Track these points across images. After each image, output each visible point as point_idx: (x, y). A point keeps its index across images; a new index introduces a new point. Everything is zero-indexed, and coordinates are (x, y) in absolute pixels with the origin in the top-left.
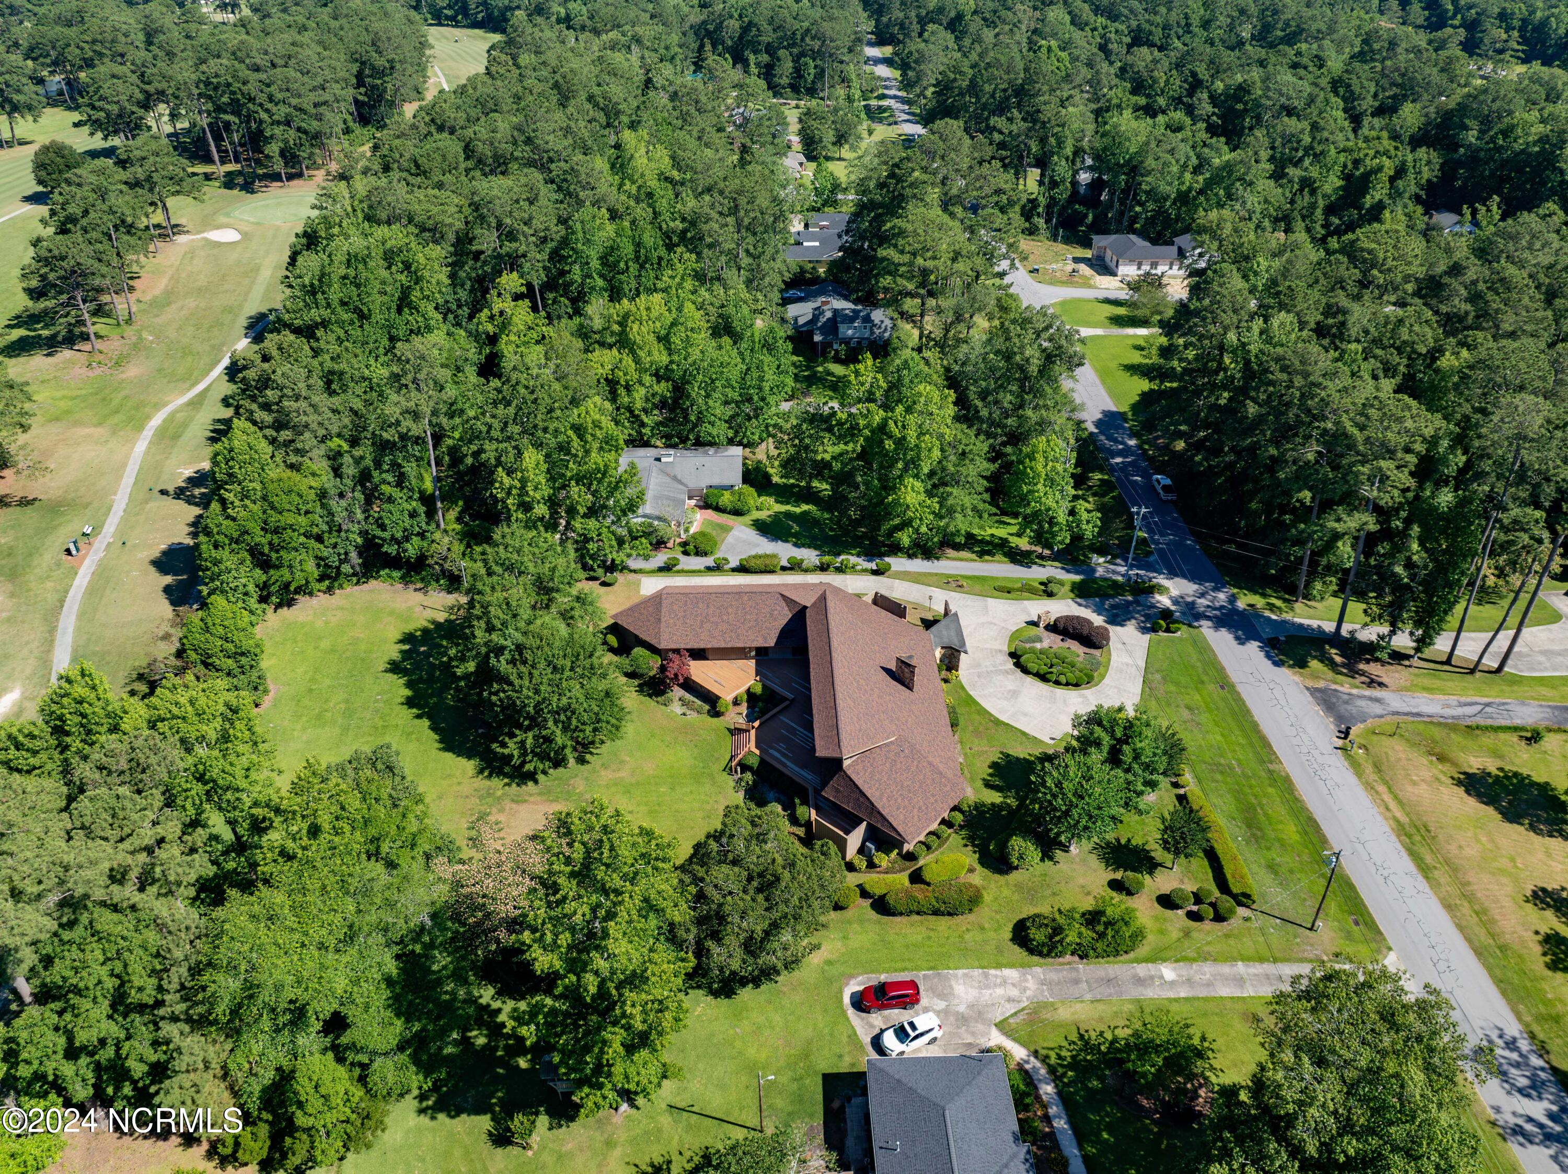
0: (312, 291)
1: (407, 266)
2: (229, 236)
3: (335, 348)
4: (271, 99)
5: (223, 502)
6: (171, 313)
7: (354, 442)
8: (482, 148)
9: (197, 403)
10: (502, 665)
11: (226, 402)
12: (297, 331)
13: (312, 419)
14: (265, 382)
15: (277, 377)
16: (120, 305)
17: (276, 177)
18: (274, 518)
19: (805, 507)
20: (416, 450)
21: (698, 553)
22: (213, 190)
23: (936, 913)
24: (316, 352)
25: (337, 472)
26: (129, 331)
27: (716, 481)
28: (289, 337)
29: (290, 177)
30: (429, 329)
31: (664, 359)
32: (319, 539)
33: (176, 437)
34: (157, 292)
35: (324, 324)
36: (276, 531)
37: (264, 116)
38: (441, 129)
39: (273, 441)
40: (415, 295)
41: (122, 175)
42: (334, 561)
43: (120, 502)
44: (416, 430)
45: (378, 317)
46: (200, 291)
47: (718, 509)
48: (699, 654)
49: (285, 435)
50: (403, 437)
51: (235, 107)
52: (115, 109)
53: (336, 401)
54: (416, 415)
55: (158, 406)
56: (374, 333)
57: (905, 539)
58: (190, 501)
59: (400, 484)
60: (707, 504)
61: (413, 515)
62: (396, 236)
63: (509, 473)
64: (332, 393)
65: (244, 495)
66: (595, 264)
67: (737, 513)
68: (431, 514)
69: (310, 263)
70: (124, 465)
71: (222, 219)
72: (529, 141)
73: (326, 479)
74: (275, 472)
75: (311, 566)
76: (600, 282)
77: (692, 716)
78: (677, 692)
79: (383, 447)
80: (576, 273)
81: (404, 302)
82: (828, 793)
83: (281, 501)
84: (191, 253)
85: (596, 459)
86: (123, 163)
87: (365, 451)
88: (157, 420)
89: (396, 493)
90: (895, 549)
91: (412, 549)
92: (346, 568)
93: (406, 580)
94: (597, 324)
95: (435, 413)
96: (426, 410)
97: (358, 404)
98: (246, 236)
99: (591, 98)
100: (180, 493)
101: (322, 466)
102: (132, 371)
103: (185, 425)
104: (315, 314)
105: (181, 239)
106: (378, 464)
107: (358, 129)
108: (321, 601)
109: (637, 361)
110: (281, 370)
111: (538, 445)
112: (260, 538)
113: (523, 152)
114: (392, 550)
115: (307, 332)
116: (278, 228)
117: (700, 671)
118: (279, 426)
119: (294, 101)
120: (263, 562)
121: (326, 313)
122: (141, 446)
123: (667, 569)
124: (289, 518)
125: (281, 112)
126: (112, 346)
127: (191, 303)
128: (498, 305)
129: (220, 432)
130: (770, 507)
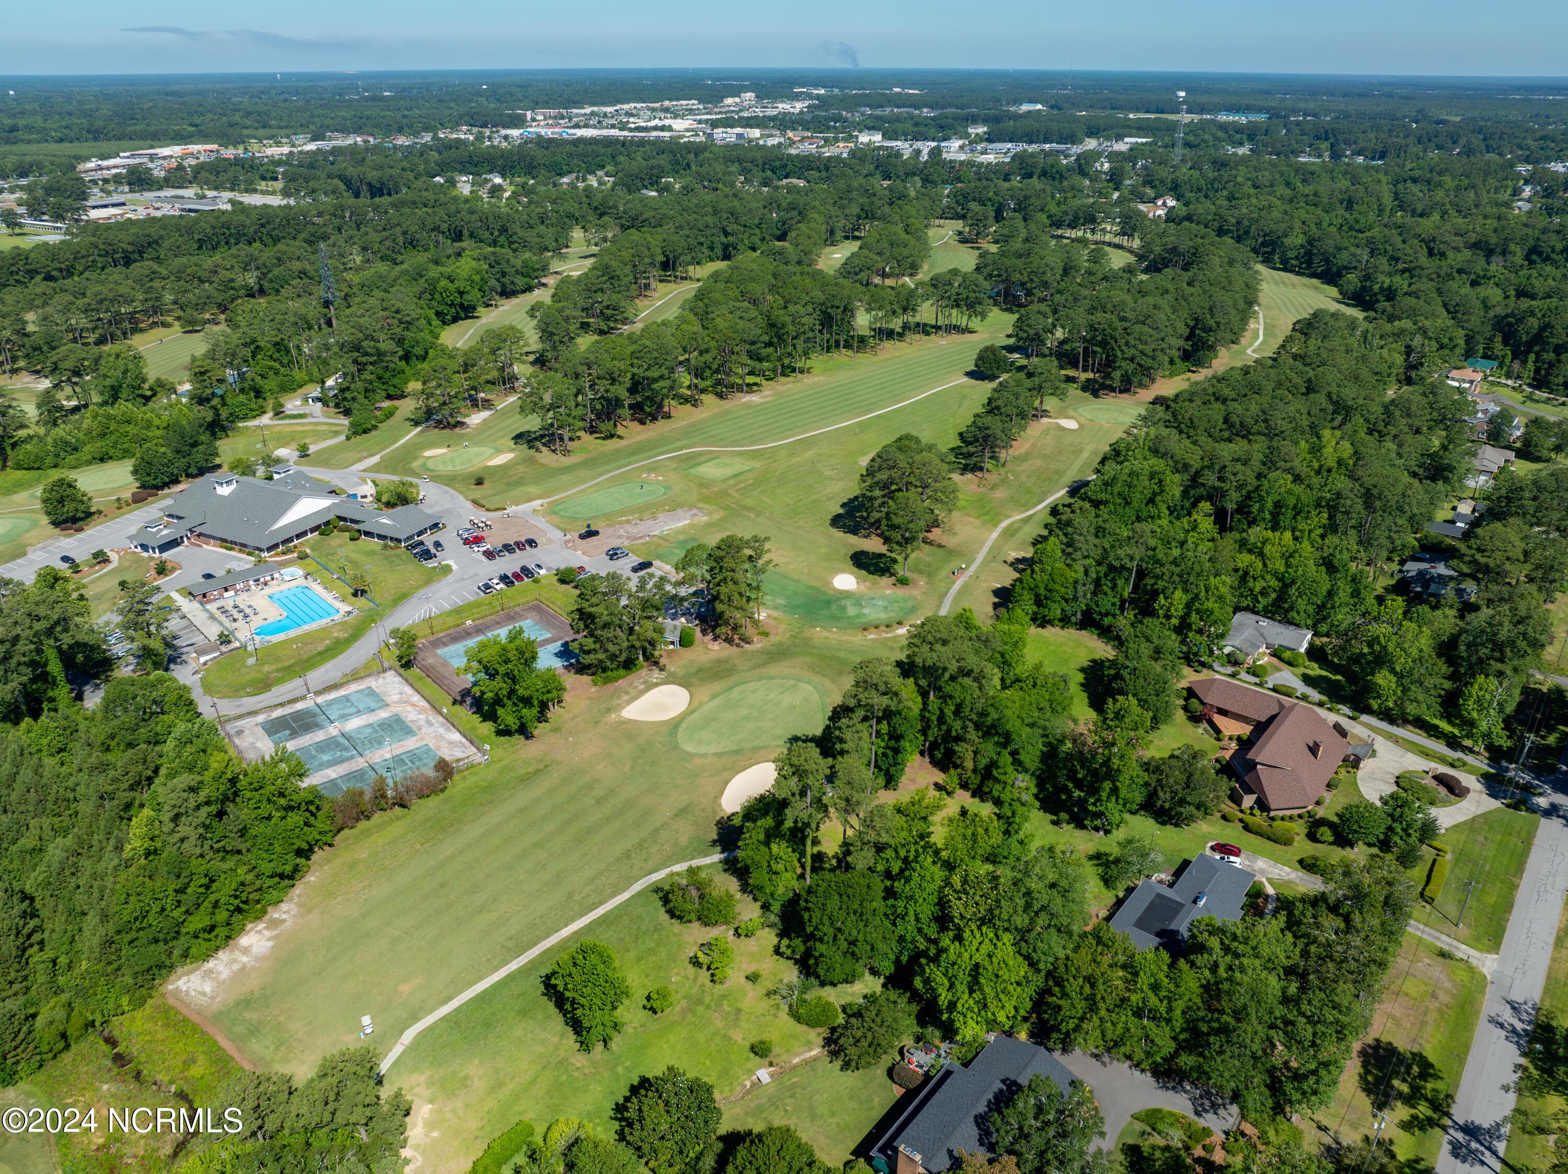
0: (1106, 484)
1: (1161, 481)
2: (1071, 424)
3: (1106, 516)
4: (1127, 344)
5: (1033, 571)
6: (1026, 466)
7: (1099, 564)
8: (1234, 419)
9: (1026, 521)
10: (1125, 673)
11: (1046, 526)
12: (1091, 501)
13: (1084, 547)
14: (1069, 523)
15: (1076, 523)
16: (1003, 455)
17: (1113, 390)
18: (1052, 585)
19: (1339, 677)
20: (1126, 574)
21: (1255, 674)
22: (1073, 391)
23: (1269, 838)
24: (1097, 516)
25: (1086, 573)
26: (1002, 471)
27: (1285, 643)
28: (1087, 505)
29: (1121, 392)
30: (1159, 517)
31: (1282, 569)
32: (1067, 601)
33: (1012, 535)
34: (1022, 451)
35: (1105, 503)
36: (1050, 591)
37: (1119, 354)
38: (1217, 399)
39: (1063, 551)
40: (1158, 499)
41: (1028, 383)
42: (1069, 613)
43: (980, 558)
44: (1129, 565)
45: (1135, 504)
46: (1045, 457)
47: (1280, 658)
48: (1223, 712)
49: (1070, 550)
50: (1122, 567)
51: (1103, 344)
52: (1032, 332)
53: (1097, 541)
54: (1132, 559)
55: (1007, 517)
56: (1130, 513)
57: (1375, 704)
58: (1015, 569)
59: (1113, 589)
60: (1276, 654)
61: (1113, 604)
62: (1159, 464)
63: (1166, 598)
64: (1097, 536)
65: (1042, 571)
66: (1269, 505)
67: (1290, 664)
68: (1122, 609)
69: (1111, 468)
70: (984, 542)
71: (1071, 412)
72: (1266, 421)
73: (1080, 575)
74: (1059, 565)
75: (1059, 612)
76: (1268, 516)
77: (1206, 736)
78: (1205, 725)
79: (1111, 568)
80: (1256, 508)
81: (1151, 501)
82: (1246, 779)
83: (1057, 578)
84: (1047, 431)
85: (1210, 604)
86: (1030, 375)
87: (1103, 569)
88: (1004, 524)
89: (1109, 592)
90: (1369, 711)
91: (1107, 621)
92: (1073, 619)
93: (1099, 636)
94: (1252, 539)
95: (1142, 560)
96: (1137, 557)
97: (1107, 546)
98: (1081, 426)
99: (1329, 395)
100: (1012, 564)
101: (1081, 570)
102: (999, 494)
103: (1017, 530)
104: (1103, 496)
105: (1045, 420)
106: (1106, 575)
107: (1179, 364)
108: (1057, 630)
109: (1265, 565)
110: (1078, 519)
111: (1186, 591)
112: (1042, 592)
113: (1262, 426)
114: (1097, 617)
115: (1096, 504)
116: (1102, 427)
117: (1218, 719)
118: (1069, 545)
119: (1140, 347)
120: (1038, 602)
121: (1109, 497)
122: (995, 535)
123: (1233, 675)
124: (1058, 587)
125: (1130, 352)
126: (992, 478)
127: (1039, 463)
128: (1195, 516)
129: (1038, 541)
130: (1315, 670)
